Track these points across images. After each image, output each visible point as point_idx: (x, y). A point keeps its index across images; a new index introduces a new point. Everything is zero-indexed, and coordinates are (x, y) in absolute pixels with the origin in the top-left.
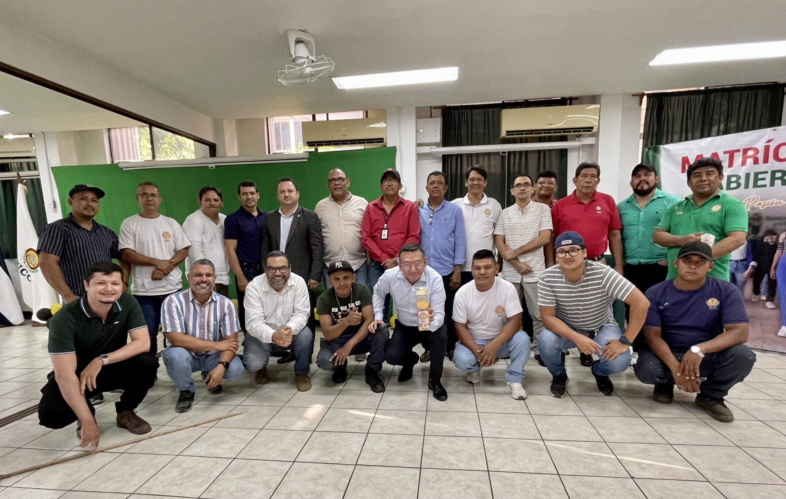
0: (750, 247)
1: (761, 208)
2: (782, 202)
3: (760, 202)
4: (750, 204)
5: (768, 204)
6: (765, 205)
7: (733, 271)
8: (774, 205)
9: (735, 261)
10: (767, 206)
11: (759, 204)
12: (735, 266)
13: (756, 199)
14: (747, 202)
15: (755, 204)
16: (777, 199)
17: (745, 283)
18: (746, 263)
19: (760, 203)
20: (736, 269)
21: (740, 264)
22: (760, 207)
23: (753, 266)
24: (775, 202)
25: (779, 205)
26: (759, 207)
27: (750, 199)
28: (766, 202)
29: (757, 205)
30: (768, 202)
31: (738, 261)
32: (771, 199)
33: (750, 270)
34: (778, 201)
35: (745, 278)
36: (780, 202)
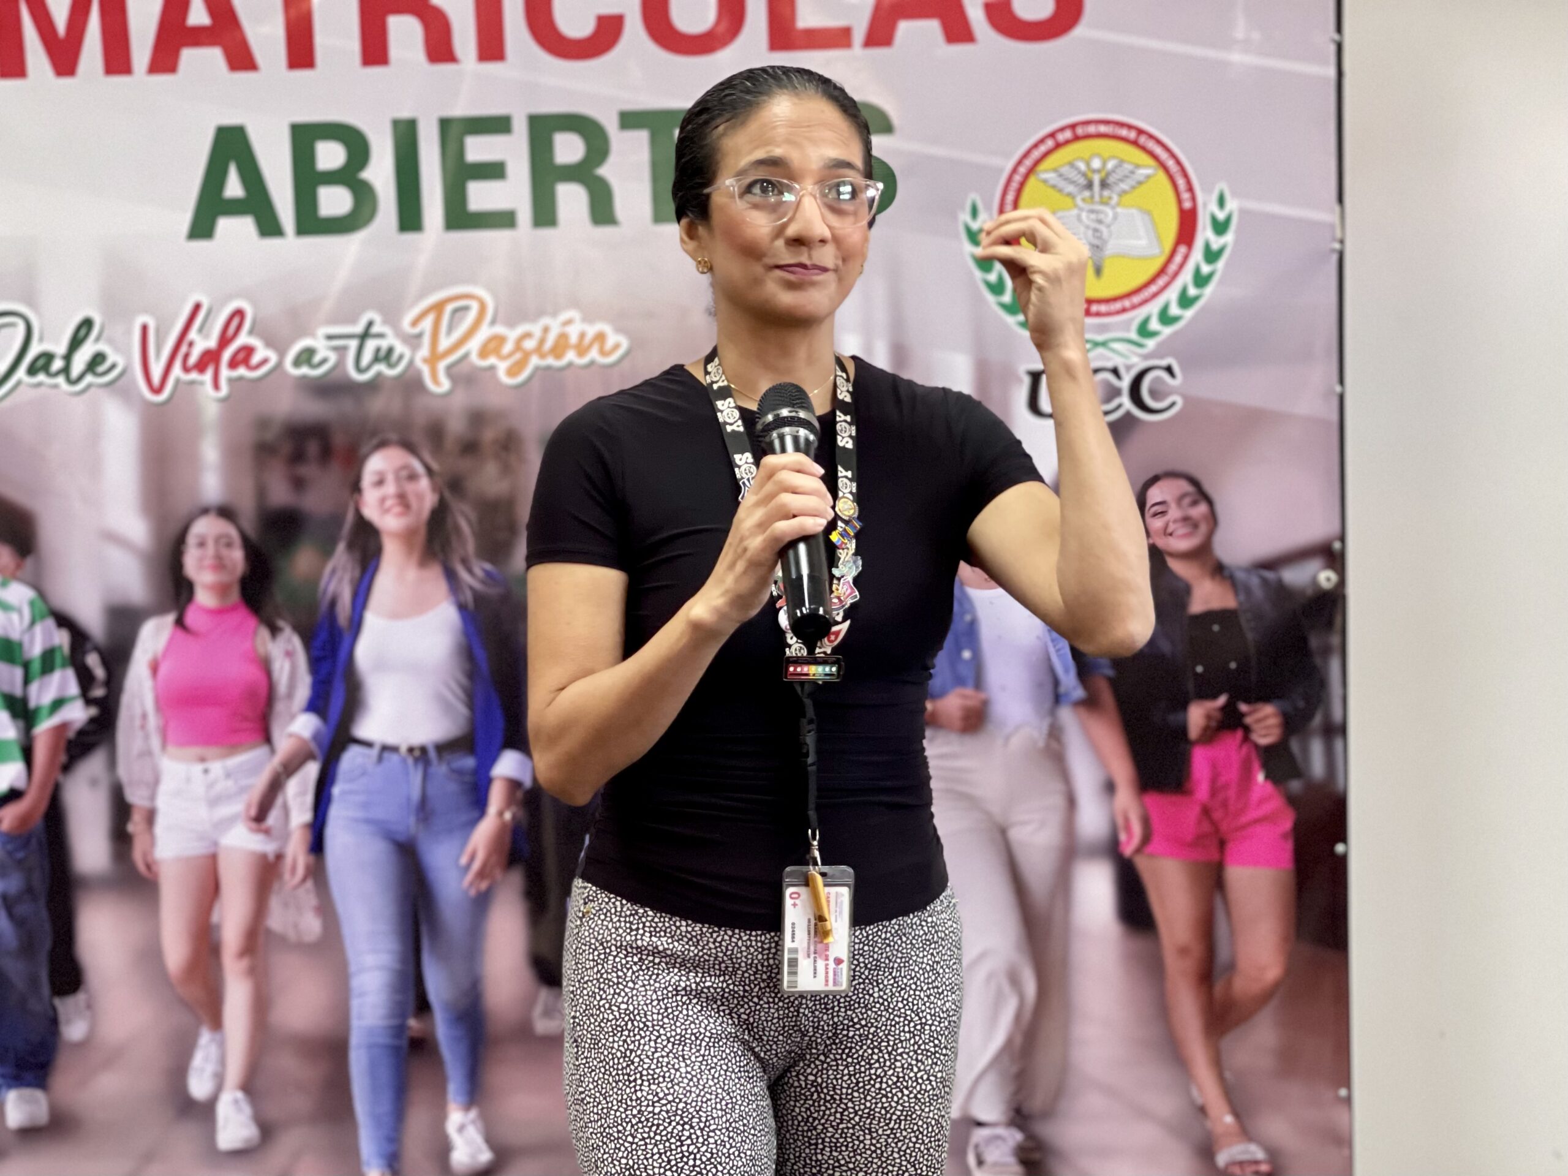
0: (481, 654)
1: (512, 372)
2: (612, 339)
3: (499, 329)
4: (444, 343)
5: (539, 350)
6: (527, 355)
7: (408, 824)
8: (571, 356)
9: (411, 750)
10: (535, 361)
11: (493, 346)
12: (416, 793)
13: (475, 306)
14: (427, 324)
15: (474, 345)
16: (588, 319)
17: (481, 903)
18: (469, 762)
19: (500, 340)
20: (424, 809)
21: (440, 769)
22: (502, 367)
23: (514, 785)
24: (573, 333)
25: (594, 354)
26: (492, 368)
27: (438, 307)
28: (528, 335)
29: (483, 353)
30: (536, 329)
31: (423, 750)
32: (554, 314)
33: (501, 814)
34: (591, 331)
35: (481, 874)
36: (600, 337)
